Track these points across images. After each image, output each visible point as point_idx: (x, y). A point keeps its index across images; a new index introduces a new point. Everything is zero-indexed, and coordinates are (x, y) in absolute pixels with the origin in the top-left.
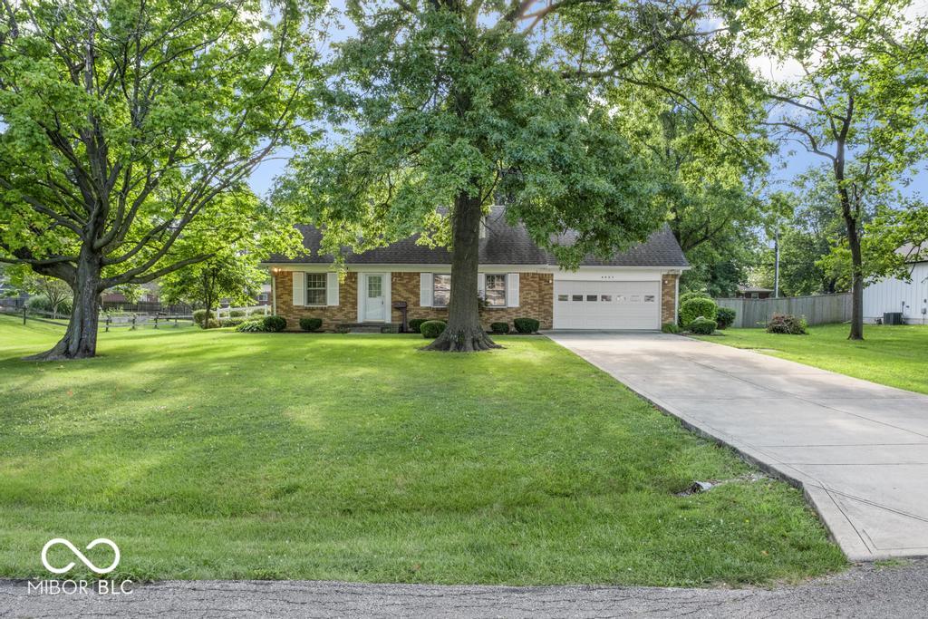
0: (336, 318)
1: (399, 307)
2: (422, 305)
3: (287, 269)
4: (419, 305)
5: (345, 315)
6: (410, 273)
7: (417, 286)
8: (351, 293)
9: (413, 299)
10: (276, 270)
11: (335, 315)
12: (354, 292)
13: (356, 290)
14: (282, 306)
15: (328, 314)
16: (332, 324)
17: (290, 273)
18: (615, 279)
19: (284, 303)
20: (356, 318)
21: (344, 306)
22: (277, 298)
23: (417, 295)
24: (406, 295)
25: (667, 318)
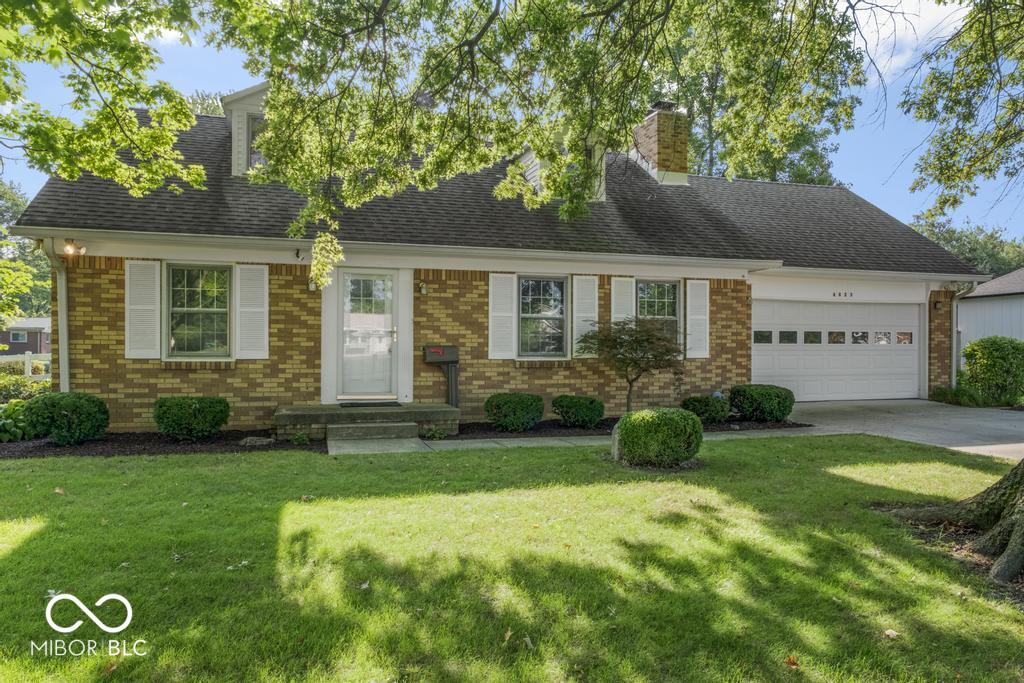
0: (259, 392)
1: (436, 360)
2: (495, 353)
3: (107, 247)
4: (485, 355)
5: (287, 385)
6: (465, 273)
7: (482, 307)
8: (304, 324)
9: (471, 340)
10: (70, 250)
11: (254, 385)
12: (311, 320)
13: (318, 314)
14: (88, 359)
15: (237, 382)
16: (245, 412)
17: (115, 263)
18: (856, 298)
19: (95, 350)
20: (318, 392)
21: (285, 358)
22: (72, 335)
23: (481, 329)
24: (453, 328)
25: (939, 376)
